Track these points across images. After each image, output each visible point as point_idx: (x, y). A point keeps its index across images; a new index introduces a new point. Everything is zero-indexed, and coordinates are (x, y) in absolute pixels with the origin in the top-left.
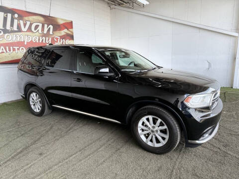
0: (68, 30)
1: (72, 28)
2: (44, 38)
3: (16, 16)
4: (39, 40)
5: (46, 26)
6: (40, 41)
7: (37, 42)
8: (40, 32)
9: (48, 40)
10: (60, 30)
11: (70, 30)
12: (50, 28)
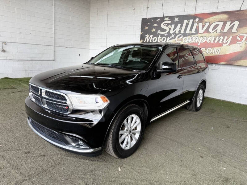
2: (222, 38)
3: (197, 20)
6: (216, 42)
7: (212, 42)
8: (219, 31)
9: (227, 39)
12: (234, 25)
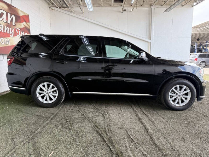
0: (26, 23)
1: (29, 22)
2: (8, 28)
4: (4, 29)
5: (9, 15)
6: (5, 32)
7: (3, 31)
8: (5, 20)
9: (12, 30)
10: (21, 22)
11: (27, 23)
12: (12, 18)
